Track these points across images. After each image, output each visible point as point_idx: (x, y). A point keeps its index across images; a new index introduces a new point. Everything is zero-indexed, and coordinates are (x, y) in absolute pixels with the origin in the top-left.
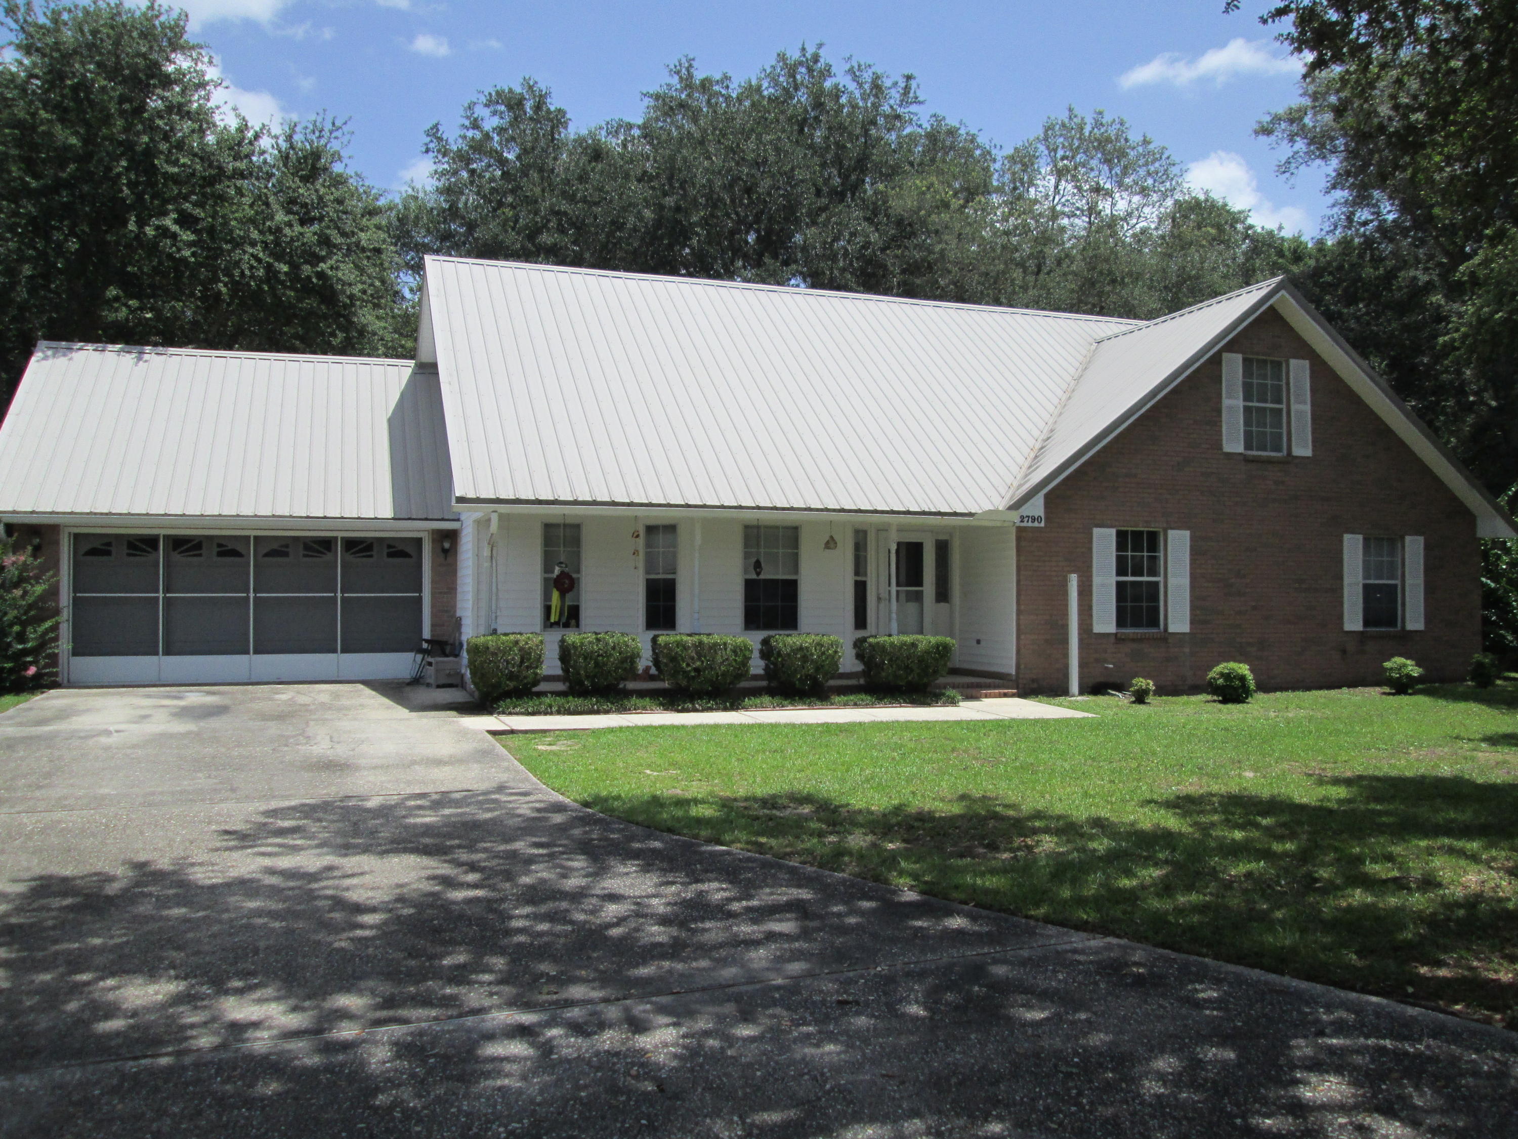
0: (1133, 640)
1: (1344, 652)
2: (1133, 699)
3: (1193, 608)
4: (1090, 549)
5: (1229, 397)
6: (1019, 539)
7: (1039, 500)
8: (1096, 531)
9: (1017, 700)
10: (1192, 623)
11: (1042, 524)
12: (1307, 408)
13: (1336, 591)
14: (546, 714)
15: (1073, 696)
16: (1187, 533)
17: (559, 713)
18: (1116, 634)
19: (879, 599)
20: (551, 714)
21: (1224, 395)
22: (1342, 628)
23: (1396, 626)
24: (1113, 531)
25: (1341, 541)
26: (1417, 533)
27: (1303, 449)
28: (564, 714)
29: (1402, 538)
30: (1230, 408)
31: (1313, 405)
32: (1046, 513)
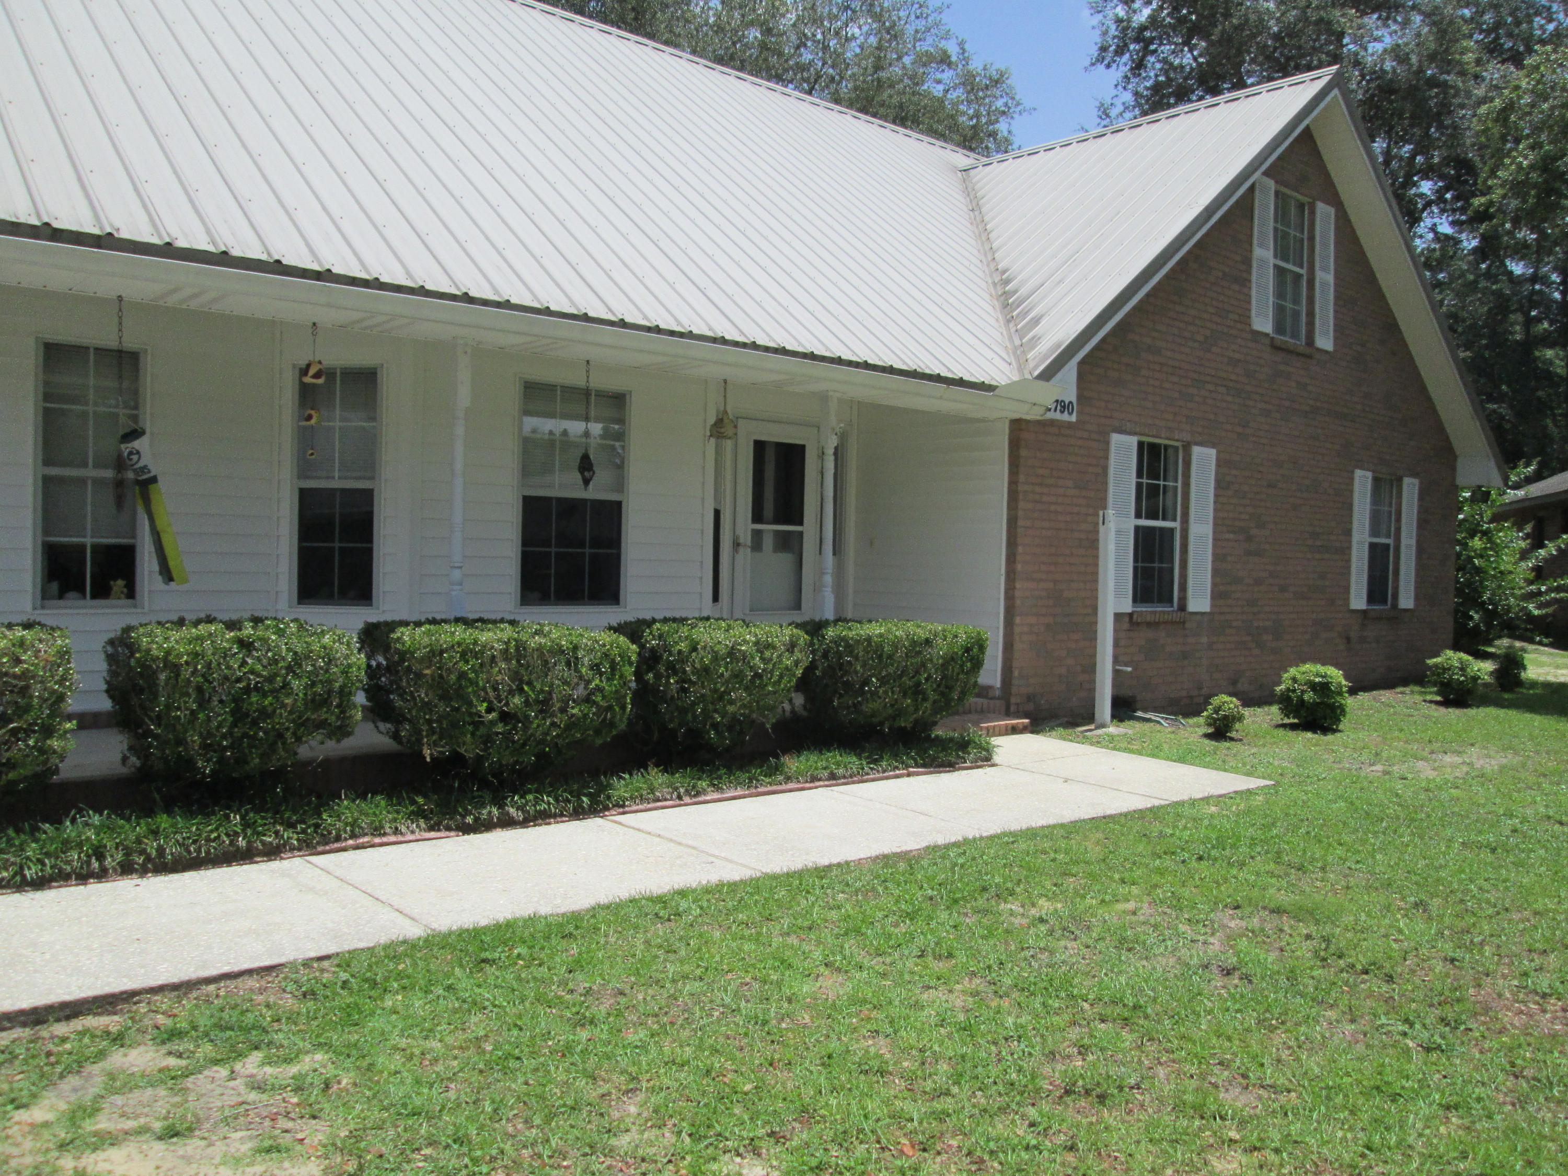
0: (1149, 625)
1: (1348, 640)
2: (1210, 730)
3: (1216, 572)
4: (1105, 469)
5: (1261, 245)
6: (1015, 444)
7: (1070, 371)
8: (1116, 438)
9: (1028, 738)
10: (1213, 598)
11: (1073, 418)
12: (1330, 278)
13: (1345, 551)
14: (83, 878)
15: (1103, 726)
16: (1213, 452)
17: (126, 869)
18: (1131, 615)
19: (736, 545)
20: (102, 875)
21: (1255, 242)
22: (1348, 605)
23: (1385, 602)
24: (1133, 441)
25: (1352, 479)
26: (1414, 475)
27: (1325, 342)
28: (143, 872)
29: (1400, 480)
30: (1263, 261)
31: (1336, 277)
32: (1080, 397)
